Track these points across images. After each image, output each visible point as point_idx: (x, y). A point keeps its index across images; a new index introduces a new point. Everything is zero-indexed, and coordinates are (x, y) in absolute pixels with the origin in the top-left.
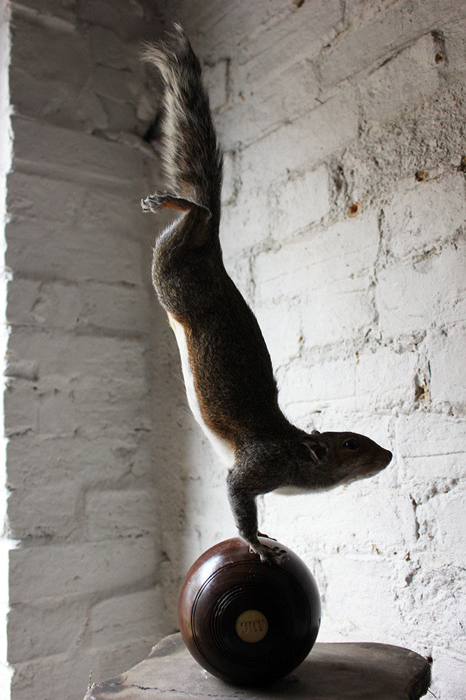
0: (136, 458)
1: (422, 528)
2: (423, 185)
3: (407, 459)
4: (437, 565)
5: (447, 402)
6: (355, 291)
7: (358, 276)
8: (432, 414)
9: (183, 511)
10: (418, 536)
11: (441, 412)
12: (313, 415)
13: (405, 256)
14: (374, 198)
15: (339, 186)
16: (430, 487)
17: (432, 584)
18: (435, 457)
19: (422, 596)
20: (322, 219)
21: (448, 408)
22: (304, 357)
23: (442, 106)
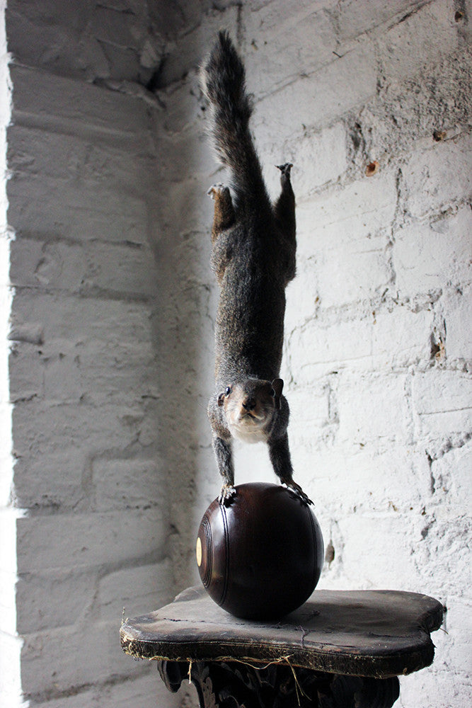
0: (143, 426)
1: (437, 482)
2: (441, 145)
3: (423, 416)
4: (452, 517)
5: (462, 359)
6: (372, 251)
7: (376, 236)
8: (448, 371)
9: (192, 481)
10: (433, 490)
11: (455, 369)
12: (330, 376)
13: (422, 216)
14: (392, 157)
15: (356, 144)
16: (445, 442)
17: (447, 536)
18: (449, 413)
19: (437, 548)
20: (339, 177)
21: (462, 365)
22: (320, 318)
23: (461, 65)
